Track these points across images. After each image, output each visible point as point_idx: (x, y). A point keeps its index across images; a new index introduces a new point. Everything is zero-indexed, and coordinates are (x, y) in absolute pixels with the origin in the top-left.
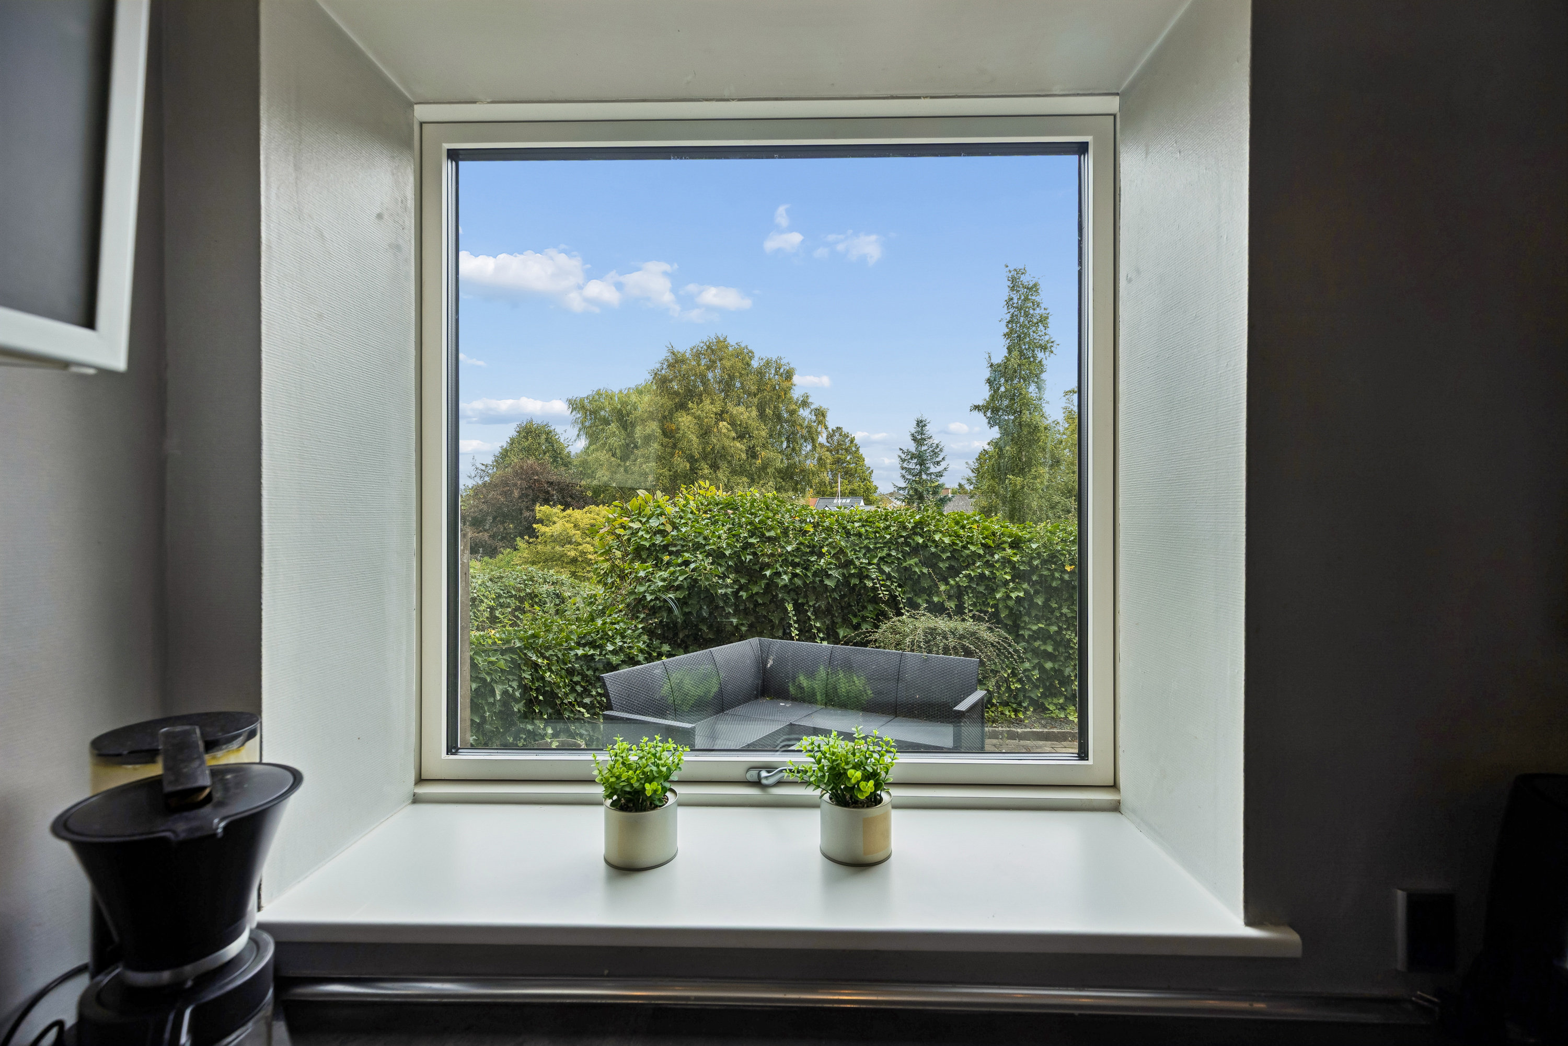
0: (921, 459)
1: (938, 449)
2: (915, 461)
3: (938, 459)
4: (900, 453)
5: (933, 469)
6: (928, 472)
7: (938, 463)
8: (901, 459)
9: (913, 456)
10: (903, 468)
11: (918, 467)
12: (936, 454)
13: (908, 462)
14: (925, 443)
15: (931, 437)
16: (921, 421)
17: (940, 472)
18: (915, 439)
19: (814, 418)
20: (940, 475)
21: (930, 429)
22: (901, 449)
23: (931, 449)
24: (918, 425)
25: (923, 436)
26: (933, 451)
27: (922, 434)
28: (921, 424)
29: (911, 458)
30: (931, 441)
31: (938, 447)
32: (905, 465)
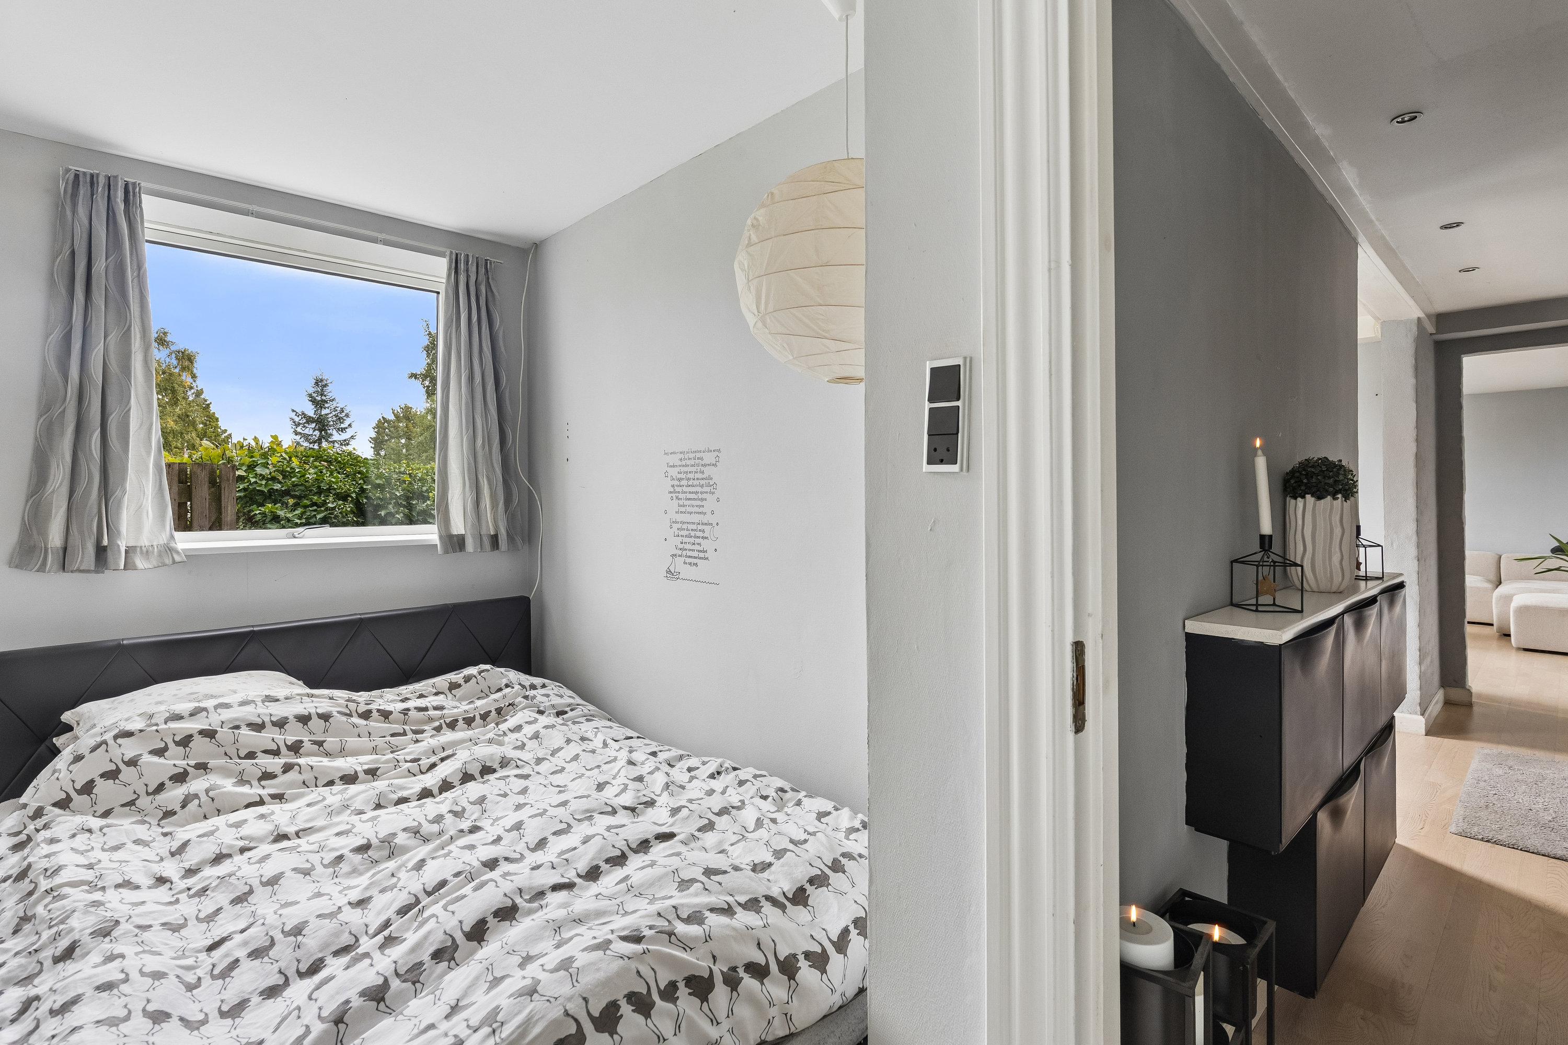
0: (321, 424)
1: (344, 414)
2: (313, 425)
3: (343, 426)
4: (293, 415)
5: (336, 436)
6: (330, 440)
7: (343, 430)
8: (294, 422)
9: (309, 420)
10: (296, 433)
11: (317, 433)
12: (340, 420)
13: (304, 427)
14: (326, 405)
15: (333, 400)
16: (322, 381)
17: (345, 440)
18: (313, 401)
19: (175, 362)
20: (346, 443)
21: (332, 391)
22: (293, 411)
23: (334, 413)
24: (317, 384)
25: (324, 398)
26: (336, 416)
27: (322, 395)
28: (320, 384)
29: (308, 422)
30: (335, 404)
31: (343, 412)
32: (299, 429)
